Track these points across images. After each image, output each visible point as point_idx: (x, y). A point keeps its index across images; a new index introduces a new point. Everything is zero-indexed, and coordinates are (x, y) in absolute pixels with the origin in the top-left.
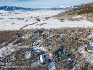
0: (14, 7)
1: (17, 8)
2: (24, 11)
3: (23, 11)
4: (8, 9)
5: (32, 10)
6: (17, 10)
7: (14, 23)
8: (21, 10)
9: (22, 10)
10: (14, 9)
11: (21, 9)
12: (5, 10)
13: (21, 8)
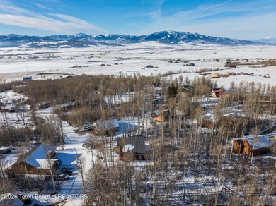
0: (185, 34)
1: (191, 38)
2: (208, 45)
3: (205, 45)
4: (168, 38)
5: (233, 45)
6: (191, 43)
7: (152, 67)
8: (200, 43)
9: (203, 43)
10: (184, 39)
11: (201, 39)
12: (162, 41)
13: (204, 36)
